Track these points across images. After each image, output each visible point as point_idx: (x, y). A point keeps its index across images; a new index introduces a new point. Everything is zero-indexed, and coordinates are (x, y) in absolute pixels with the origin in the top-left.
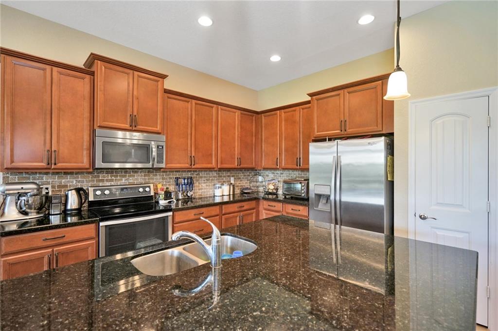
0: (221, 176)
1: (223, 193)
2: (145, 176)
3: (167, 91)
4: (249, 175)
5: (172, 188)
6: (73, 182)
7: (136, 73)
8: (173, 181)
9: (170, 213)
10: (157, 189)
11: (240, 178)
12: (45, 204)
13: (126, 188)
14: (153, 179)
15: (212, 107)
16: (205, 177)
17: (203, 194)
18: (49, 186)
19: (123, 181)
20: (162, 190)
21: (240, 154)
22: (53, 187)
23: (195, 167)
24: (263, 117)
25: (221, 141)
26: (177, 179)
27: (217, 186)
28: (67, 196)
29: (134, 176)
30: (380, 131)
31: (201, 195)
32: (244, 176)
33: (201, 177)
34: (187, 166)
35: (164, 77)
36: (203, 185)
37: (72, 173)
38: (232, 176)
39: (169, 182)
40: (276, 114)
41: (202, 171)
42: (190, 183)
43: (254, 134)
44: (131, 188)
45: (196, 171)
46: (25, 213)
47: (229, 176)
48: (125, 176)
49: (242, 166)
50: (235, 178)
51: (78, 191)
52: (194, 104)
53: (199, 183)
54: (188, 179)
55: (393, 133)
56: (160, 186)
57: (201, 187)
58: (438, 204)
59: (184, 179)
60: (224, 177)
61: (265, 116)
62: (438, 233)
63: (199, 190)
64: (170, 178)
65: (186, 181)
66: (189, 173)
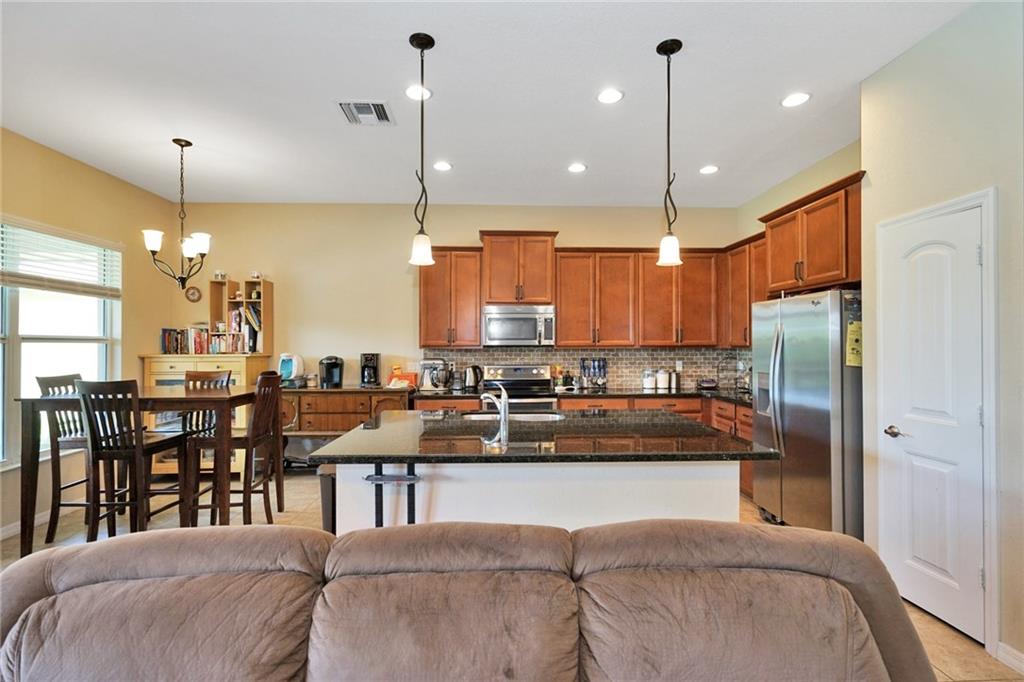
0: (657, 359)
1: (656, 384)
2: (542, 355)
3: (557, 250)
4: (717, 359)
5: (576, 372)
6: (472, 360)
7: (522, 238)
8: (577, 364)
9: (555, 400)
10: (555, 372)
11: (696, 363)
12: (449, 379)
13: (519, 369)
14: (551, 359)
15: (628, 258)
16: (627, 359)
17: (624, 384)
18: (453, 363)
19: (518, 361)
20: (561, 373)
21: (682, 323)
22: (457, 364)
23: (600, 344)
24: (730, 257)
25: (645, 306)
26: (583, 360)
27: (646, 372)
28: (465, 373)
29: (529, 355)
30: (843, 279)
31: (621, 385)
32: (705, 359)
33: (622, 359)
34: (590, 342)
35: (554, 234)
36: (624, 370)
37: (470, 351)
38: (679, 359)
39: (573, 364)
40: (744, 251)
41: (622, 350)
42: (603, 366)
43: (713, 288)
44: (525, 369)
45: (612, 350)
46: (436, 386)
47: (671, 359)
48: (520, 355)
49: (685, 342)
50: (684, 363)
51: (475, 368)
52: (598, 259)
53: (618, 368)
54: (599, 361)
55: (860, 282)
56: (559, 368)
57: (620, 374)
58: (915, 409)
59: (594, 361)
60: (664, 359)
61: (732, 255)
62: (915, 463)
63: (618, 377)
64: (574, 359)
65: (596, 363)
66: (602, 353)
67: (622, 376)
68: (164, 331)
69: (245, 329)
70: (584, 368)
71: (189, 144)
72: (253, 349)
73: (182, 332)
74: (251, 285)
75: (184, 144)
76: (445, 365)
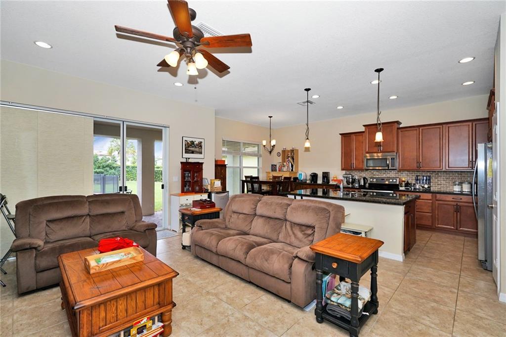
1: (462, 189)
2: (396, 174)
3: (398, 129)
5: (412, 182)
6: (364, 175)
8: (414, 178)
10: (401, 181)
12: (354, 182)
13: (384, 179)
16: (444, 176)
17: (442, 188)
19: (384, 176)
20: (404, 181)
23: (422, 169)
26: (417, 176)
27: (456, 183)
28: (360, 180)
29: (389, 173)
31: (440, 189)
33: (440, 176)
34: (416, 168)
36: (442, 182)
39: (411, 178)
42: (429, 179)
44: (386, 179)
46: (348, 184)
48: (385, 173)
51: (364, 178)
52: (421, 130)
53: (438, 180)
56: (403, 179)
57: (439, 183)
63: (438, 185)
64: (413, 176)
65: (425, 178)
66: (429, 173)
67: (441, 185)
68: (272, 165)
69: (290, 164)
70: (417, 180)
71: (272, 117)
72: (292, 170)
73: (275, 165)
74: (292, 151)
75: (270, 117)
76: (352, 177)
